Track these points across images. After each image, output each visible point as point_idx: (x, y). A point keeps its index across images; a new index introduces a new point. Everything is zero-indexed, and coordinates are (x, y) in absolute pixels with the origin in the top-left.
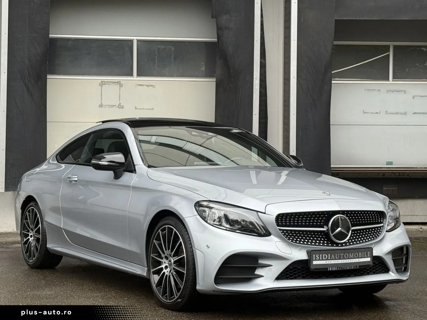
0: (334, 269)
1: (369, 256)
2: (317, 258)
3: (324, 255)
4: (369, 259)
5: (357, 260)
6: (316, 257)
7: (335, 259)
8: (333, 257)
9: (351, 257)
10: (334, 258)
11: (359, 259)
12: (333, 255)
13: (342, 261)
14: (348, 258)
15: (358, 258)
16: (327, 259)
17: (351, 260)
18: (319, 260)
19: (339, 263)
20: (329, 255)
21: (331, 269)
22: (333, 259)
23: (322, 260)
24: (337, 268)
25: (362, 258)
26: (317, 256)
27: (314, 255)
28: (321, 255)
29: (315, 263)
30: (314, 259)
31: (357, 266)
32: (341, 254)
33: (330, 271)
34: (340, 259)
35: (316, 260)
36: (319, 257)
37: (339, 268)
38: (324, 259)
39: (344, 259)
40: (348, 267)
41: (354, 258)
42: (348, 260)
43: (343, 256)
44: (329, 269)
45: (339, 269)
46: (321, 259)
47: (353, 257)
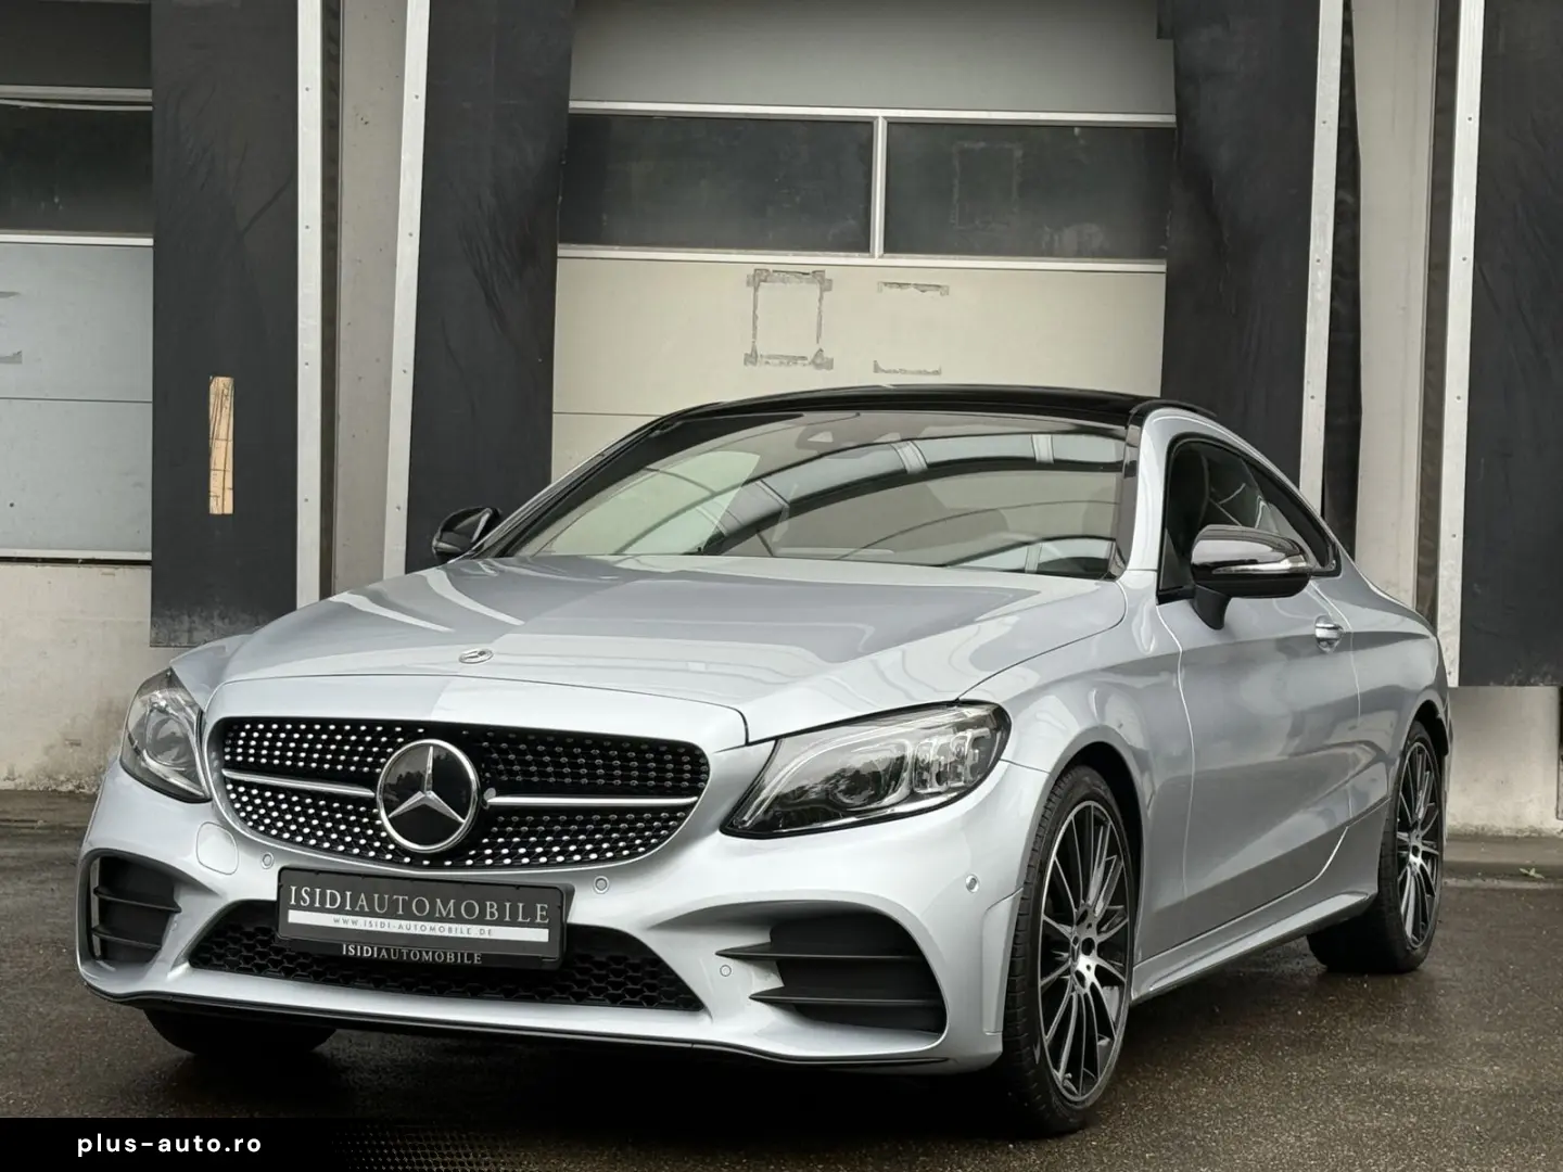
0: (367, 952)
1: (538, 920)
2: (305, 901)
3: (328, 891)
4: (541, 935)
5: (475, 931)
6: (299, 897)
7: (372, 914)
8: (365, 903)
9: (444, 914)
10: (366, 909)
11: (487, 928)
12: (363, 895)
13: (400, 927)
14: (430, 918)
15: (481, 921)
16: (340, 911)
17: (447, 926)
18: (311, 908)
19: (386, 929)
20: (348, 893)
21: (356, 949)
22: (362, 913)
23: (322, 909)
24: (379, 950)
25: (500, 922)
26: (306, 891)
27: (294, 888)
28: (318, 890)
29: (295, 917)
30: (293, 902)
31: (471, 956)
32: (395, 897)
33: (347, 958)
34: (391, 914)
35: (298, 907)
36: (312, 895)
37: (388, 950)
38: (328, 906)
39: (409, 916)
40: (427, 953)
41: (459, 920)
42: (428, 925)
43: (407, 905)
44: (347, 950)
45: (389, 954)
46: (317, 905)
47: (452, 916)
